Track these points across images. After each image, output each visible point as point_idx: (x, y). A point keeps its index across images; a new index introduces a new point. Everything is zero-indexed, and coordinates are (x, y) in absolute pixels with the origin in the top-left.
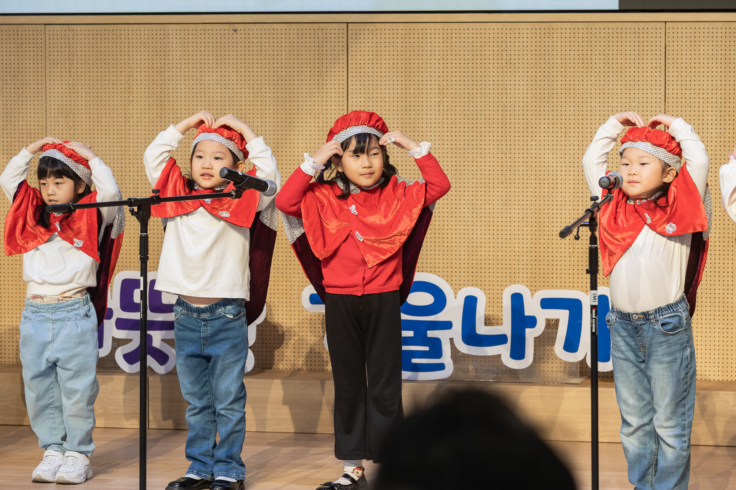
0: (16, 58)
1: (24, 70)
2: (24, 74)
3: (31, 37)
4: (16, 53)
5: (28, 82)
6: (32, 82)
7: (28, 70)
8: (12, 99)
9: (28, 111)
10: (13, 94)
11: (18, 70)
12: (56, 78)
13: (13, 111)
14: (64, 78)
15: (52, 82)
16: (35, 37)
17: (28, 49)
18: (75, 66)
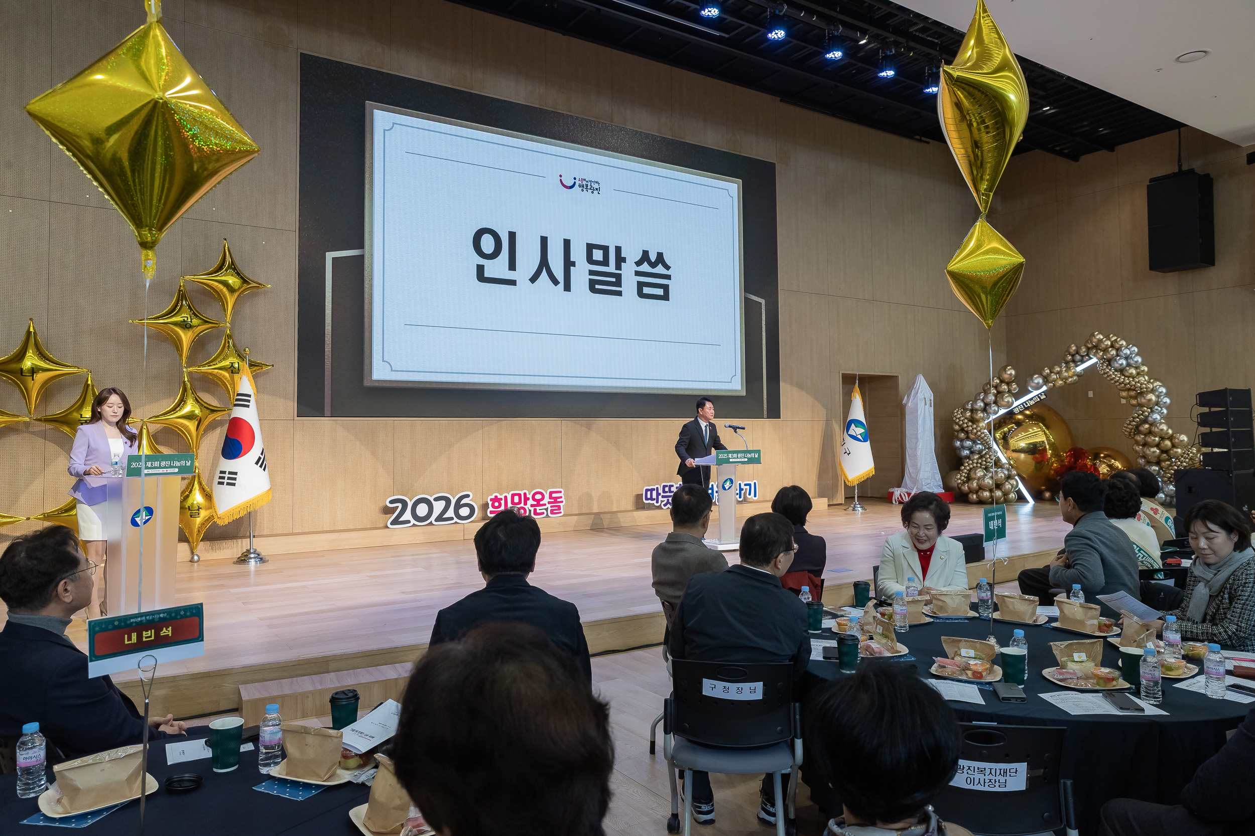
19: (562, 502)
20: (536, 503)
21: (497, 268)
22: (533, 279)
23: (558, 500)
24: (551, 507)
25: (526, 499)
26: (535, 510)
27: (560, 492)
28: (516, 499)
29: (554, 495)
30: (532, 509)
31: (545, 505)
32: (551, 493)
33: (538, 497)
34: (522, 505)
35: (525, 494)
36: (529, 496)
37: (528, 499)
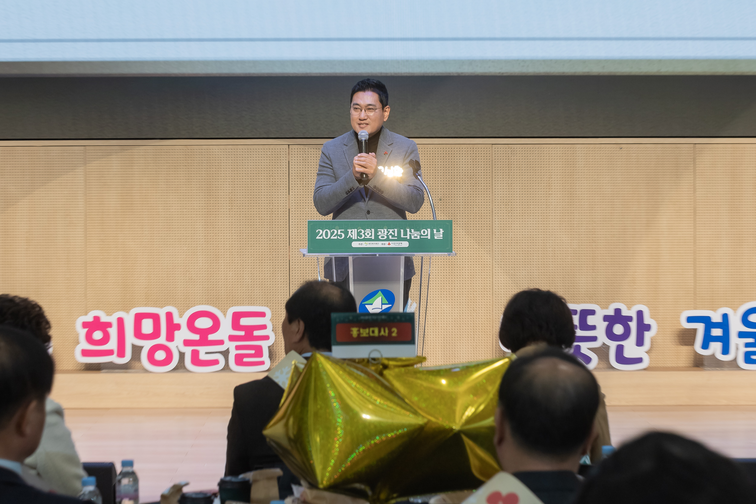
0: (472, 166)
1: (477, 174)
2: (477, 177)
3: (483, 152)
4: (472, 163)
5: (480, 182)
6: (483, 182)
7: (480, 174)
8: (469, 193)
9: (480, 201)
10: (469, 190)
11: (473, 174)
12: (499, 179)
13: (469, 201)
14: (505, 179)
15: (497, 182)
16: (485, 152)
17: (480, 160)
18: (513, 171)
19: (266, 338)
20: (196, 337)
23: (256, 333)
24: (238, 348)
25: (172, 328)
26: (195, 354)
27: (262, 315)
28: (147, 326)
29: (244, 321)
30: (188, 351)
31: (221, 342)
32: (237, 316)
33: (203, 323)
34: (162, 340)
35: (169, 316)
36: (181, 320)
37: (178, 327)
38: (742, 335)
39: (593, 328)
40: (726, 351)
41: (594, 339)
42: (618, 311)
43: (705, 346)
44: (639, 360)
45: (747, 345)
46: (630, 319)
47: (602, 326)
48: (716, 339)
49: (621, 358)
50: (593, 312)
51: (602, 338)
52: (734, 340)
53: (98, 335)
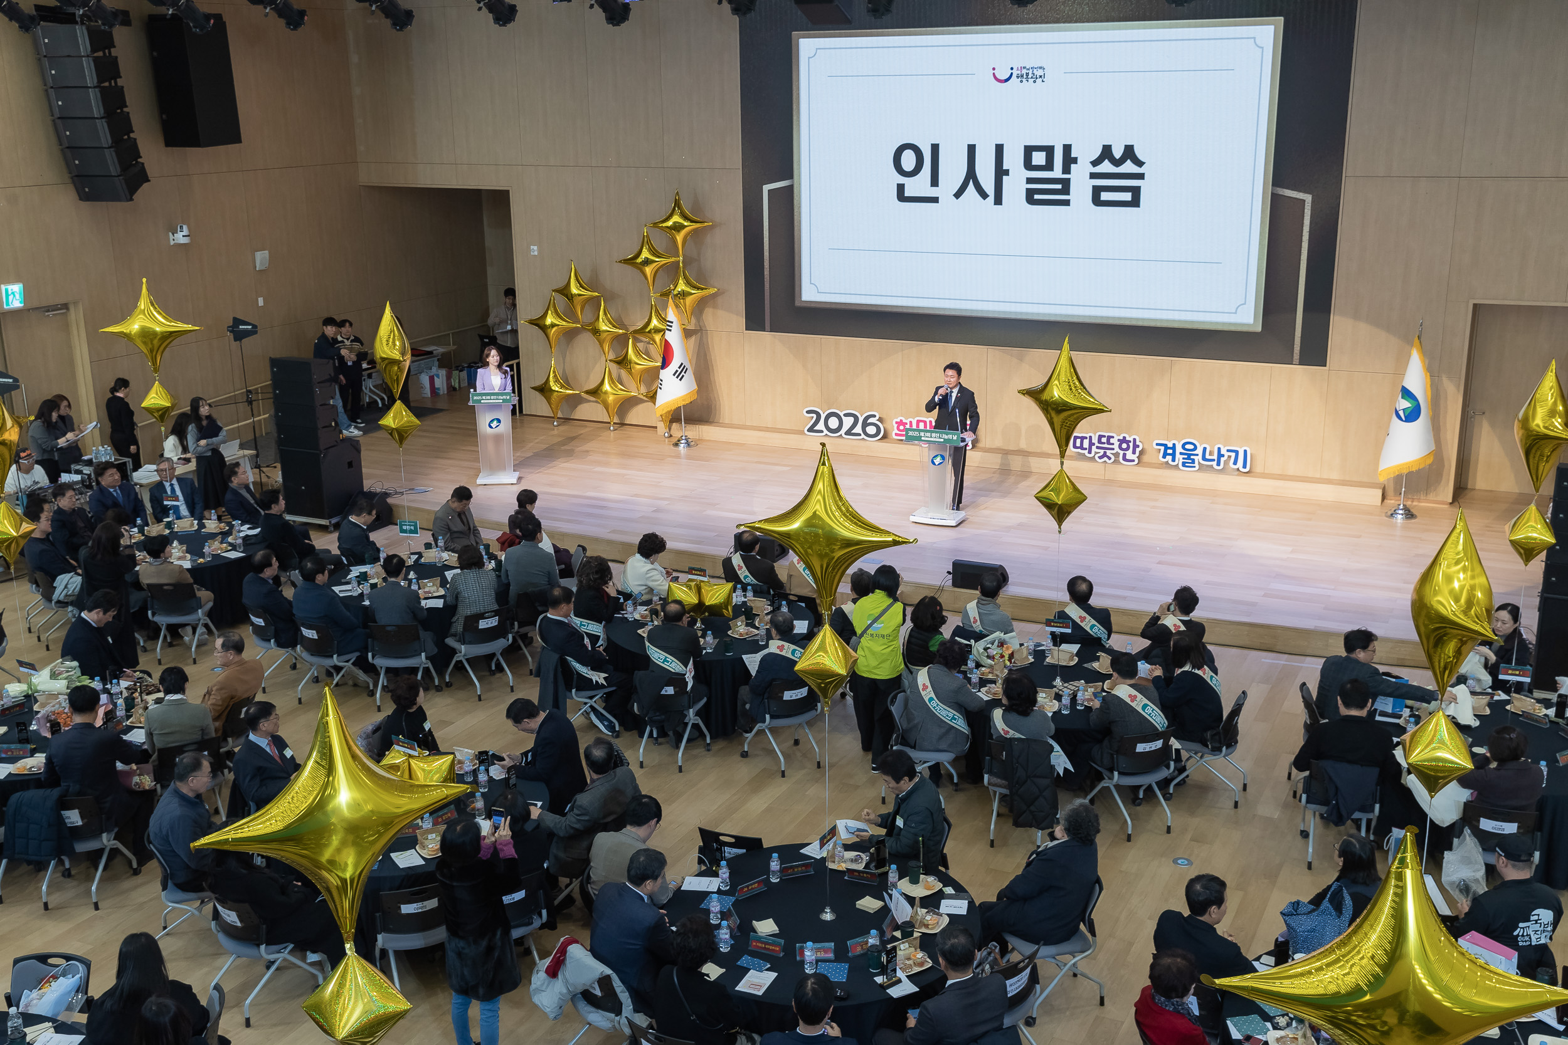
21: (918, 185)
22: (958, 195)
38: (1181, 454)
39: (1113, 444)
40: (1174, 460)
41: (1113, 449)
42: (1124, 438)
43: (1164, 457)
44: (1133, 461)
45: (1183, 459)
46: (1130, 442)
47: (1117, 444)
48: (1169, 454)
49: (1124, 459)
50: (1113, 437)
51: (1117, 449)
52: (1178, 455)
53: (902, 428)
